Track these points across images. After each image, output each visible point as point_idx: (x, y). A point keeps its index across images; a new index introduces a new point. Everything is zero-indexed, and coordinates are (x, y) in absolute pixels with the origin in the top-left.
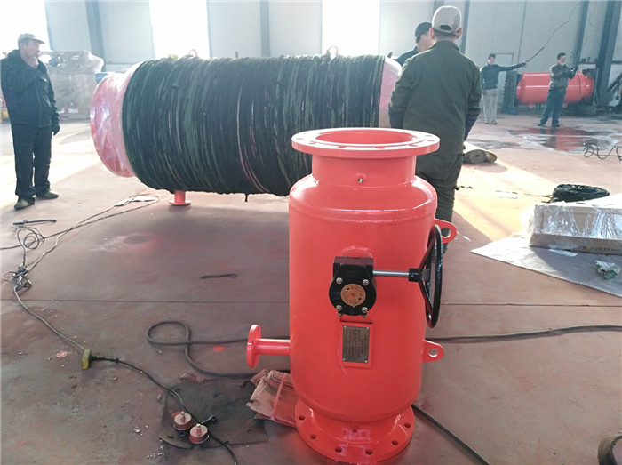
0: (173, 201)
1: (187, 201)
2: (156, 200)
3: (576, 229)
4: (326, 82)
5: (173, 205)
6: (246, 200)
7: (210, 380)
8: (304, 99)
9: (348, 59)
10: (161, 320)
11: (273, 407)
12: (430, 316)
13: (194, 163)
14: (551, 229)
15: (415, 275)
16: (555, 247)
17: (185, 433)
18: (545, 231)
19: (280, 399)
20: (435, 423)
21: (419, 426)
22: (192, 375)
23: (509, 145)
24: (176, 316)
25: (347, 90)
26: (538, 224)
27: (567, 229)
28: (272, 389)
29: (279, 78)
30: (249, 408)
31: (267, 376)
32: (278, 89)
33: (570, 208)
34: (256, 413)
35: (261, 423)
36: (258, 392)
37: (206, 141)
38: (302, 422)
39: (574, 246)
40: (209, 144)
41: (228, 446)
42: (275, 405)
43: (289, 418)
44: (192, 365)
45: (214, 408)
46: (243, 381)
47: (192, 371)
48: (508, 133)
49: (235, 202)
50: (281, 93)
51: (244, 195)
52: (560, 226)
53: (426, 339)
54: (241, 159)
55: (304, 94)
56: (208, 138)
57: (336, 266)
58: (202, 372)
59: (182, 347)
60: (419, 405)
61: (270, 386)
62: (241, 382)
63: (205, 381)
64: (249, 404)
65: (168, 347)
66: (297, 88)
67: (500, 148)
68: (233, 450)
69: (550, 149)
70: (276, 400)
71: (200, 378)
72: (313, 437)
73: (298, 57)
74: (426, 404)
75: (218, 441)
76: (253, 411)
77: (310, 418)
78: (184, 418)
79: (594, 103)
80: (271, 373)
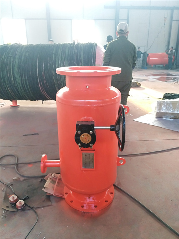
0: (12, 105)
1: (18, 104)
2: (5, 104)
3: (173, 110)
4: (73, 53)
5: (12, 106)
6: (43, 103)
7: (26, 180)
8: (65, 60)
9: (82, 44)
10: (5, 155)
11: (54, 189)
12: (120, 146)
13: (19, 88)
14: (163, 110)
15: (113, 128)
16: (165, 117)
17: (14, 204)
18: (161, 111)
19: (57, 186)
20: (123, 191)
21: (117, 193)
22: (18, 178)
23: (145, 80)
24: (12, 153)
25: (82, 57)
26: (159, 108)
27: (170, 110)
28: (53, 181)
29: (54, 52)
30: (43, 191)
31: (51, 176)
32: (54, 57)
33: (170, 102)
34: (46, 193)
35: (49, 197)
36: (47, 183)
37: (24, 78)
38: (67, 195)
39: (172, 116)
40: (25, 80)
41: (34, 209)
42: (55, 189)
43: (61, 194)
44: (18, 173)
45: (28, 192)
46: (41, 179)
47: (18, 176)
48: (144, 76)
49: (38, 104)
50: (55, 58)
51: (42, 101)
52: (167, 109)
53: (118, 156)
54: (40, 86)
55: (65, 58)
56: (25, 77)
57: (77, 125)
58: (23, 176)
59: (14, 166)
60: (116, 184)
61: (53, 180)
62: (40, 179)
63: (24, 180)
64: (43, 189)
65: (8, 166)
66: (61, 56)
67: (142, 81)
68: (36, 210)
69: (160, 81)
70: (55, 186)
71: (22, 179)
72: (72, 202)
73: (62, 43)
74: (119, 183)
75: (29, 207)
76: (45, 192)
77: (70, 194)
78: (14, 198)
79: (175, 65)
80: (53, 175)
